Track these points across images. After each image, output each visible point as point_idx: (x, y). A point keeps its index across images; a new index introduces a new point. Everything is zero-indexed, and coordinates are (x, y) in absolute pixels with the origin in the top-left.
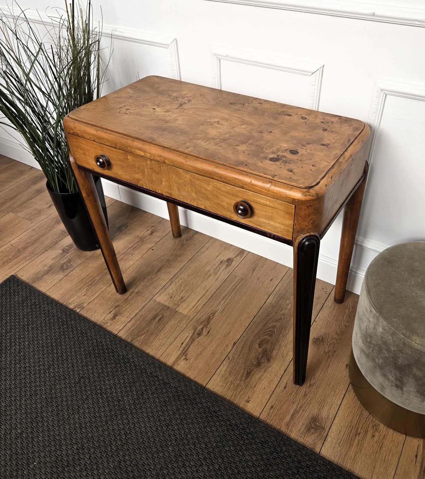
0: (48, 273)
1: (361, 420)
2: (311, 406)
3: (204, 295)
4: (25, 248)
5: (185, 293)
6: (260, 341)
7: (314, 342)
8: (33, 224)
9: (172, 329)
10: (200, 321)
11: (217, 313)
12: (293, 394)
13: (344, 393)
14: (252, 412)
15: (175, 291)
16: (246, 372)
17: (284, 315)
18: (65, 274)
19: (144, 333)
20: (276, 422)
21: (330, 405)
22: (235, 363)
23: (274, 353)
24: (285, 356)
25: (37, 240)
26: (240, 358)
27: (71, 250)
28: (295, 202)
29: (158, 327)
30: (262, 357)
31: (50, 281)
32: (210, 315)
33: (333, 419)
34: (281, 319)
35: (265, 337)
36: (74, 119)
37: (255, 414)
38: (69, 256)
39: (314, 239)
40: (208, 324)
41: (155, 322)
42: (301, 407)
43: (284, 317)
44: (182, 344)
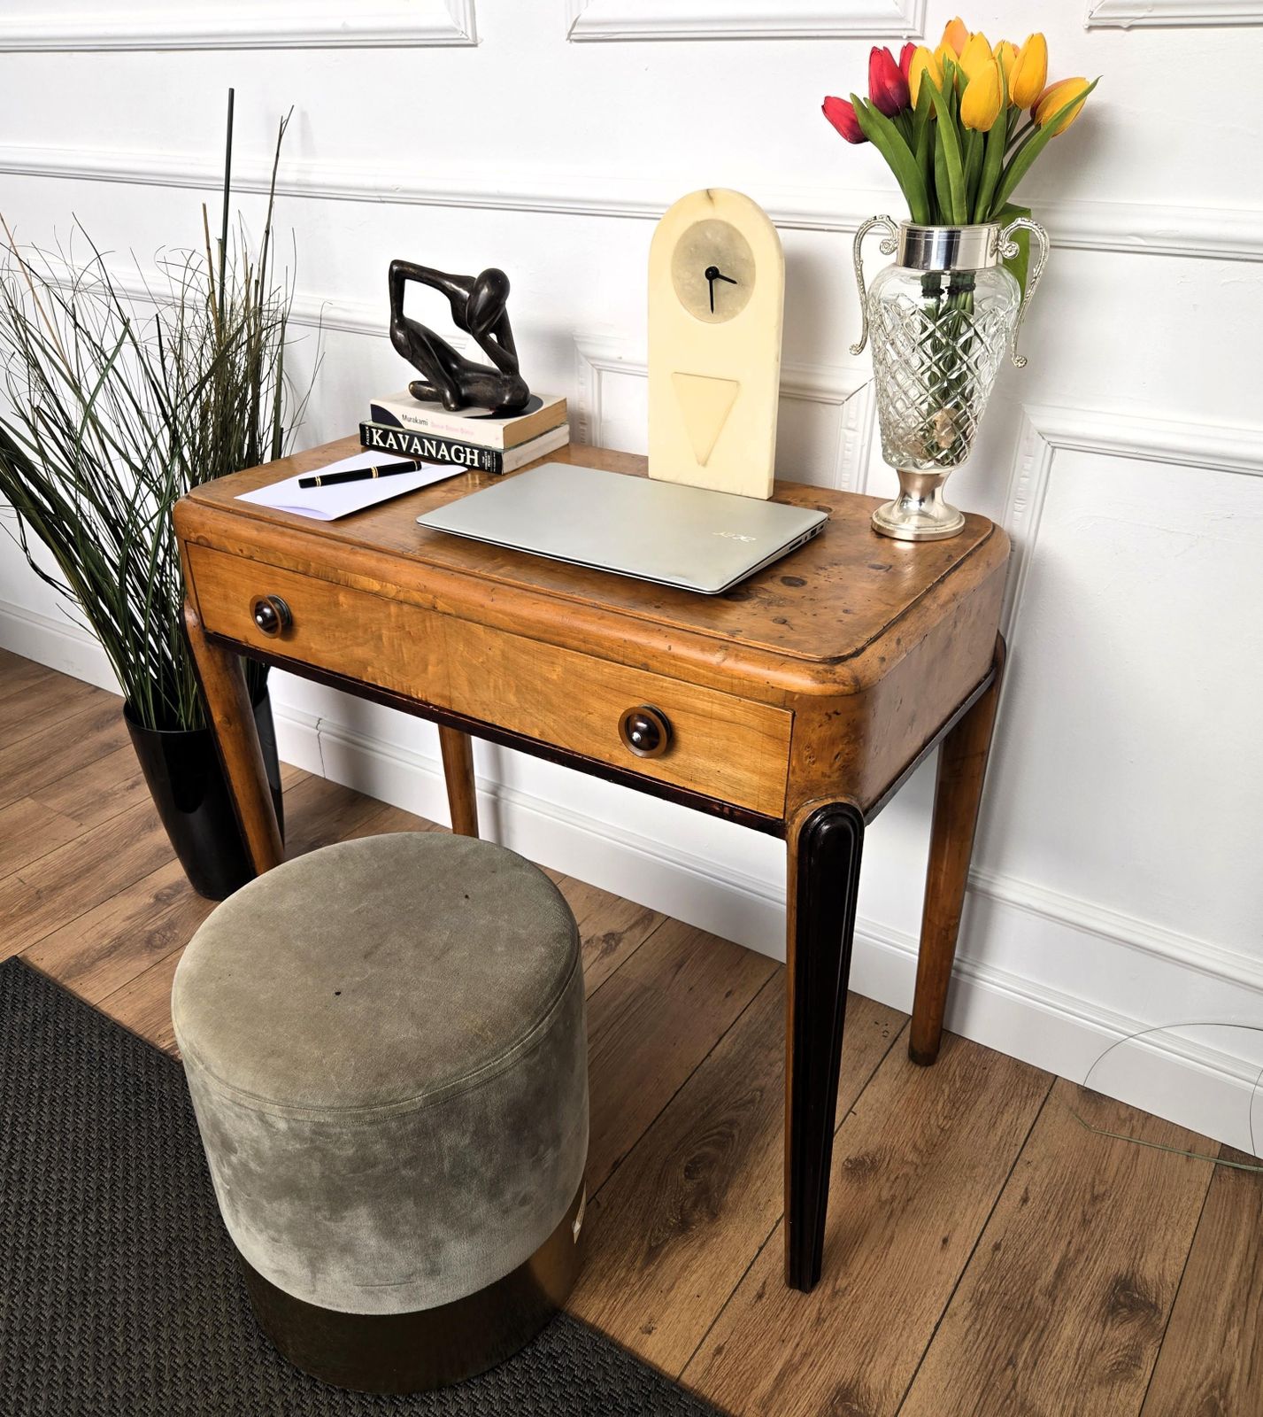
0: (109, 955)
1: (988, 1402)
2: (835, 1354)
4: (54, 889)
6: (692, 1162)
7: (847, 1169)
8: (84, 829)
12: (784, 1315)
13: (935, 1319)
14: (659, 1362)
16: (645, 1248)
17: (762, 1091)
18: (156, 958)
20: (729, 1394)
21: (894, 1354)
22: (615, 1221)
23: (731, 1196)
24: (761, 1207)
25: (88, 870)
26: (630, 1205)
27: (179, 897)
28: (792, 700)
30: (695, 1205)
31: (112, 976)
33: (901, 1397)
34: (752, 1101)
35: (706, 1149)
36: (202, 503)
37: (666, 1370)
38: (169, 912)
39: (848, 817)
42: (805, 1355)
43: (762, 1096)
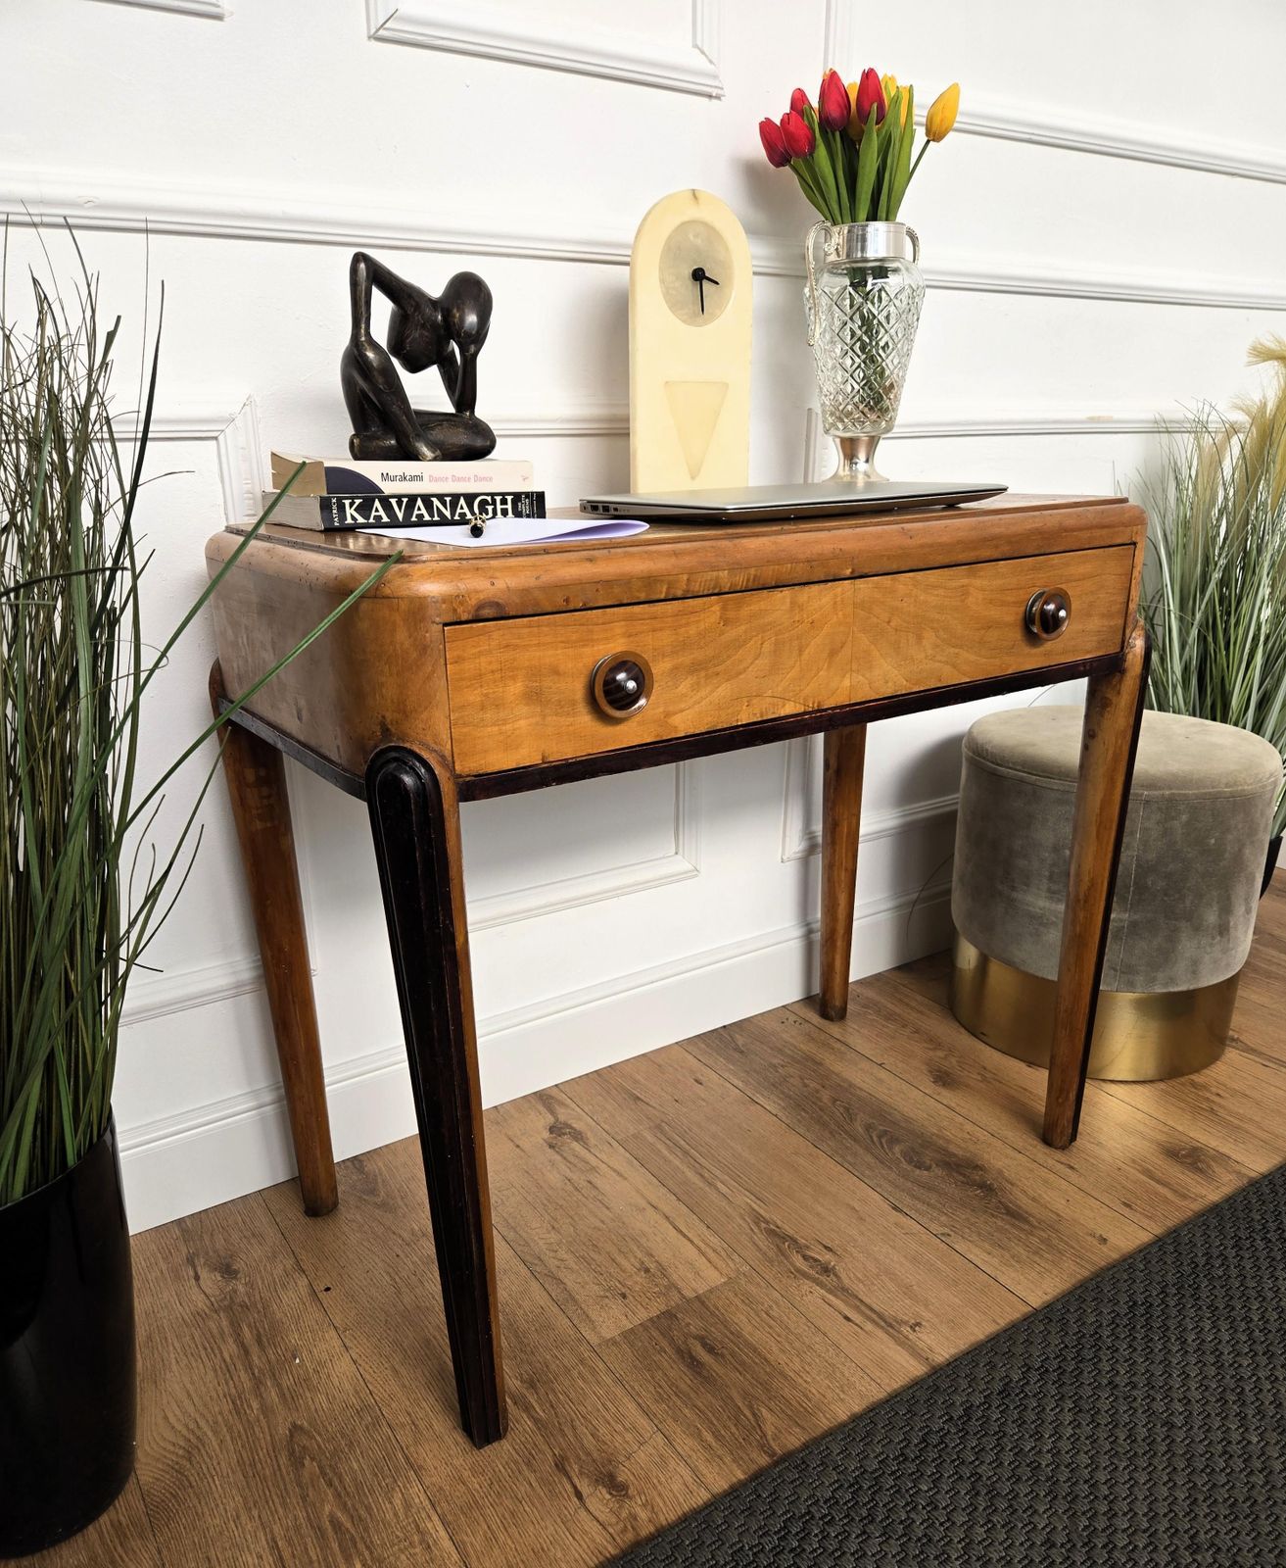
3: (667, 1218)
5: (626, 1258)
6: (908, 1162)
9: (770, 1327)
10: (771, 1254)
11: (762, 1212)
15: (600, 1278)
16: (1006, 1218)
19: (751, 1408)
22: (968, 1228)
23: (956, 1151)
26: (952, 1214)
29: (743, 1363)
30: (962, 1174)
32: (759, 1227)
34: (847, 1108)
35: (897, 1150)
40: (795, 1241)
41: (716, 1367)
44: (847, 1319)
